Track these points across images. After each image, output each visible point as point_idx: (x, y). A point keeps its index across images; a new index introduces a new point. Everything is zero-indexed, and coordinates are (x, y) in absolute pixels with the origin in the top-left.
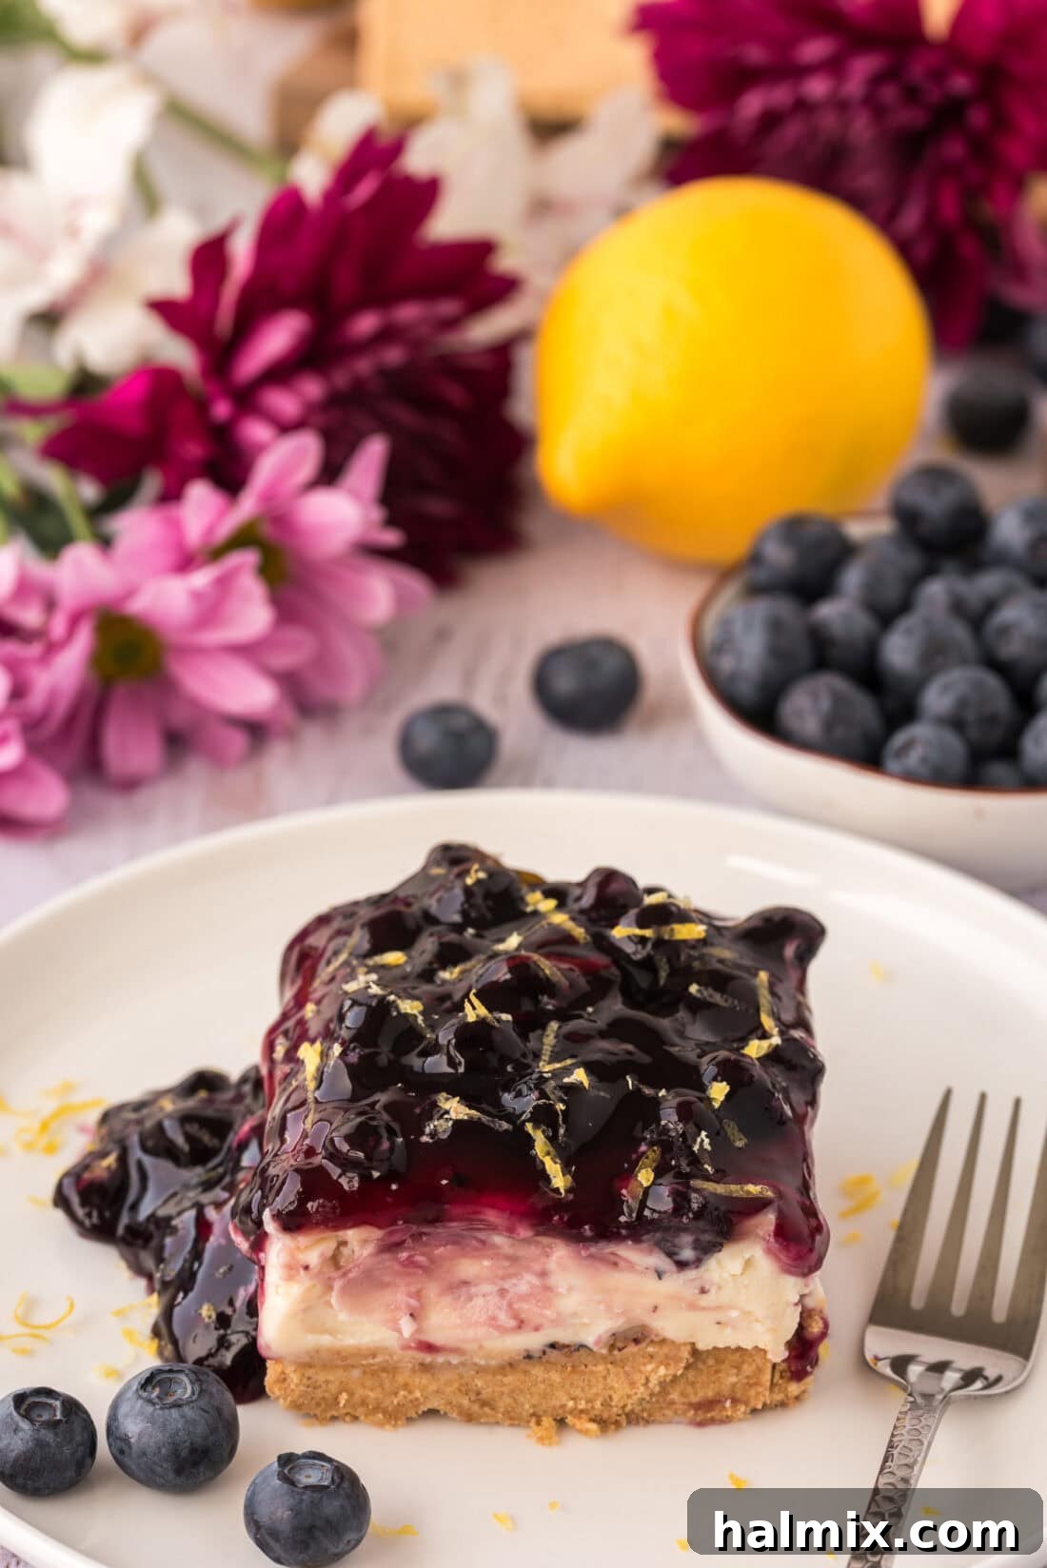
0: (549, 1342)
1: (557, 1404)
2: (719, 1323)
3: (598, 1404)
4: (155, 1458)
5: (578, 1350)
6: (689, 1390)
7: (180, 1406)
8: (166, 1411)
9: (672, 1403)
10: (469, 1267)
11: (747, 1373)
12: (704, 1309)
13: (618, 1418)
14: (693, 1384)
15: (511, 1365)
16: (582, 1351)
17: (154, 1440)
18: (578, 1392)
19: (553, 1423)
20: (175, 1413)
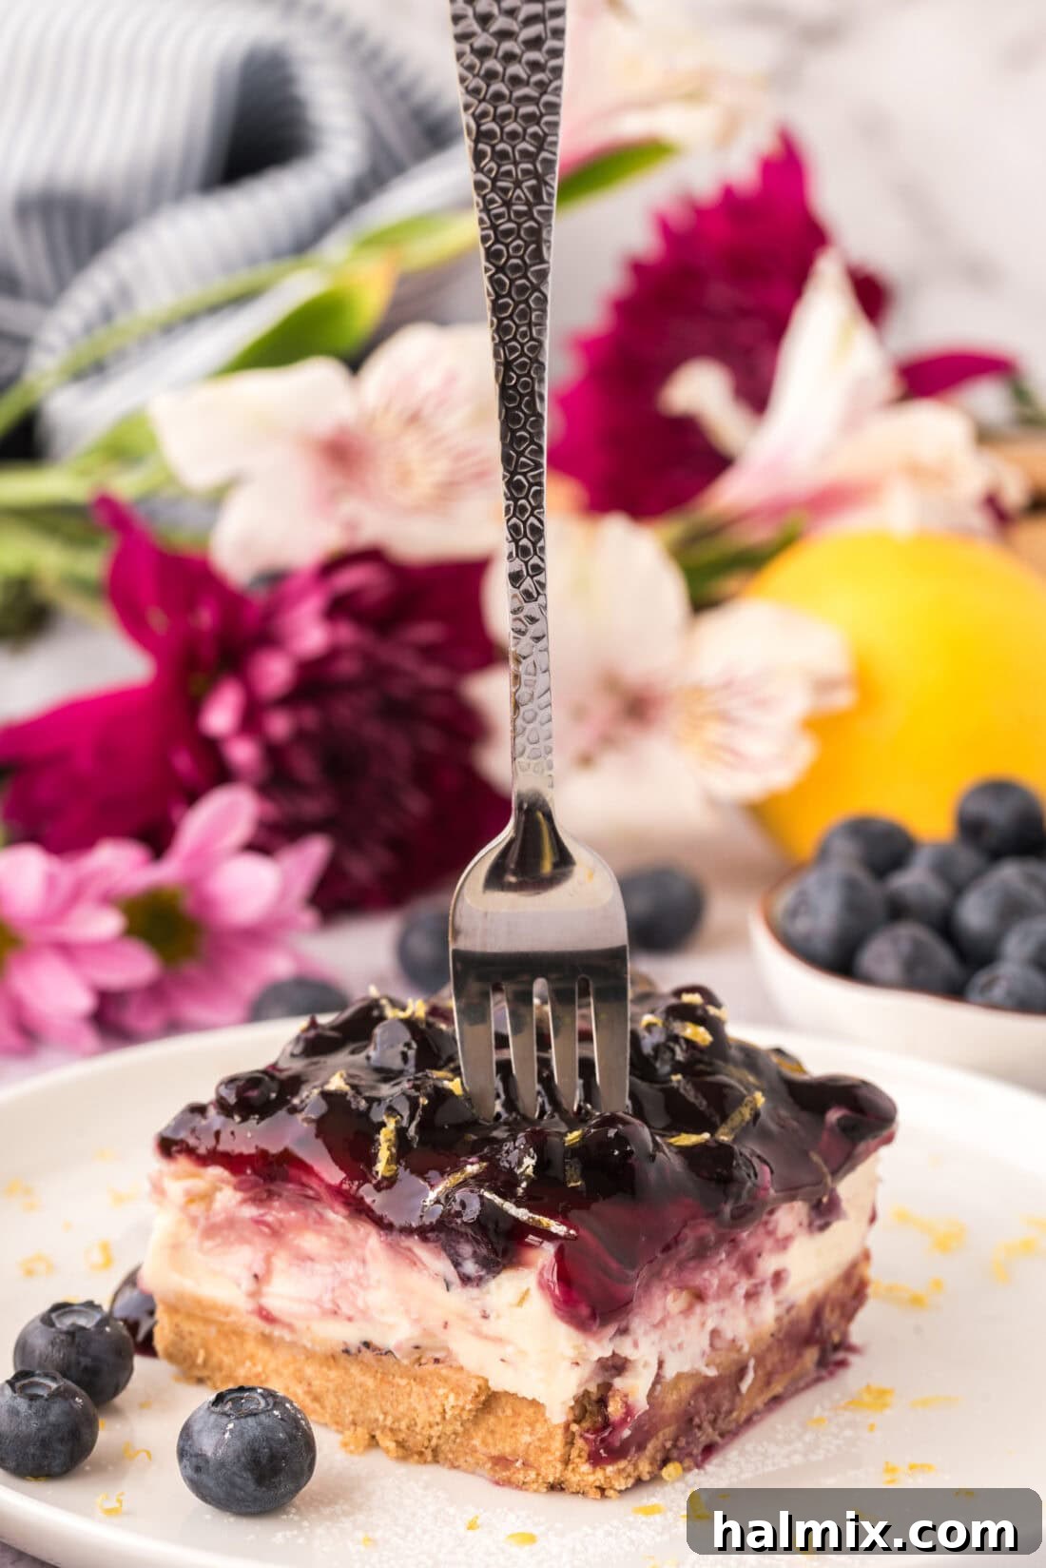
0: (364, 1340)
1: (372, 1416)
2: (503, 1360)
3: (403, 1425)
4: (235, 1469)
5: (386, 1353)
6: (490, 1440)
7: (255, 1415)
8: (243, 1420)
9: (474, 1450)
10: (311, 1242)
11: (539, 1435)
12: (486, 1338)
13: (423, 1449)
14: (492, 1432)
15: (333, 1357)
16: (389, 1356)
17: (231, 1449)
18: (388, 1407)
19: (367, 1436)
20: (251, 1421)
